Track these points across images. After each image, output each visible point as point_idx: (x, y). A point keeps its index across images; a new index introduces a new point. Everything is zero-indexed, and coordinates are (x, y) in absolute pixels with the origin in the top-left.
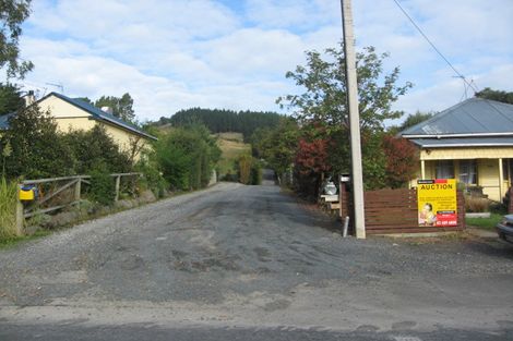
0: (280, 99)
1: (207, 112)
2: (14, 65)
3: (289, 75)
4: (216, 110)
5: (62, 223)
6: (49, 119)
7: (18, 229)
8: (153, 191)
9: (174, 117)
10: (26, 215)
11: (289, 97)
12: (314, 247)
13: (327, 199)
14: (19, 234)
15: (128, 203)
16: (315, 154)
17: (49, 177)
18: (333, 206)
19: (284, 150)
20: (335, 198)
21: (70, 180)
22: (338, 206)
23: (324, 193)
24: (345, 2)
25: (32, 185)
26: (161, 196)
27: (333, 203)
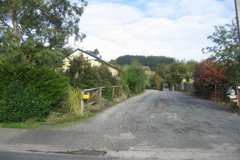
0: (203, 49)
2: (77, 36)
3: (210, 37)
5: (97, 110)
6: (87, 61)
7: (81, 112)
8: (126, 94)
9: (117, 59)
10: (85, 106)
11: (208, 48)
12: (231, 121)
13: (231, 98)
14: (82, 115)
15: (118, 100)
16: (211, 76)
17: (89, 88)
18: (234, 101)
19: (178, 74)
20: (235, 97)
21: (98, 89)
22: (237, 101)
23: (229, 94)
24: (237, 1)
25: (87, 91)
26: (128, 97)
27: (234, 99)
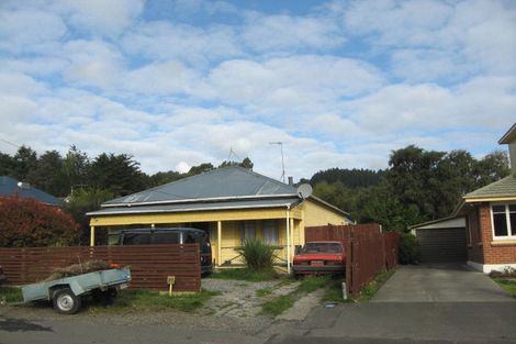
1: (345, 172)
4: (354, 170)
